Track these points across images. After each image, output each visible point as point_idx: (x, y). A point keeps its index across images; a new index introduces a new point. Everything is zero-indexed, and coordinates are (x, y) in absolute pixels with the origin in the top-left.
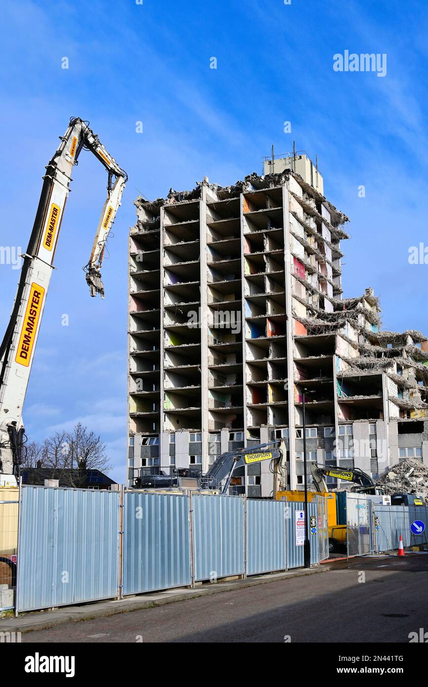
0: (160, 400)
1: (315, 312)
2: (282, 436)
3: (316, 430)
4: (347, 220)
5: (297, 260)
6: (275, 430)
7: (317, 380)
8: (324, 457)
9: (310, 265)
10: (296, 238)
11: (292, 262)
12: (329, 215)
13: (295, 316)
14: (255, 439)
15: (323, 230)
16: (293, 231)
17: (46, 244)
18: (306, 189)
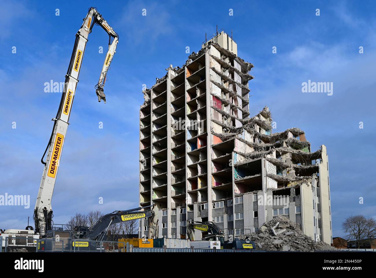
0: (151, 194)
1: (228, 129)
2: (205, 208)
3: (223, 202)
4: (252, 67)
5: (216, 98)
6: (201, 205)
7: (224, 170)
8: (227, 220)
9: (225, 100)
10: (215, 84)
11: (212, 99)
12: (240, 67)
13: (213, 133)
14: (192, 211)
15: (235, 76)
16: (213, 80)
17: (65, 111)
18: (223, 52)
